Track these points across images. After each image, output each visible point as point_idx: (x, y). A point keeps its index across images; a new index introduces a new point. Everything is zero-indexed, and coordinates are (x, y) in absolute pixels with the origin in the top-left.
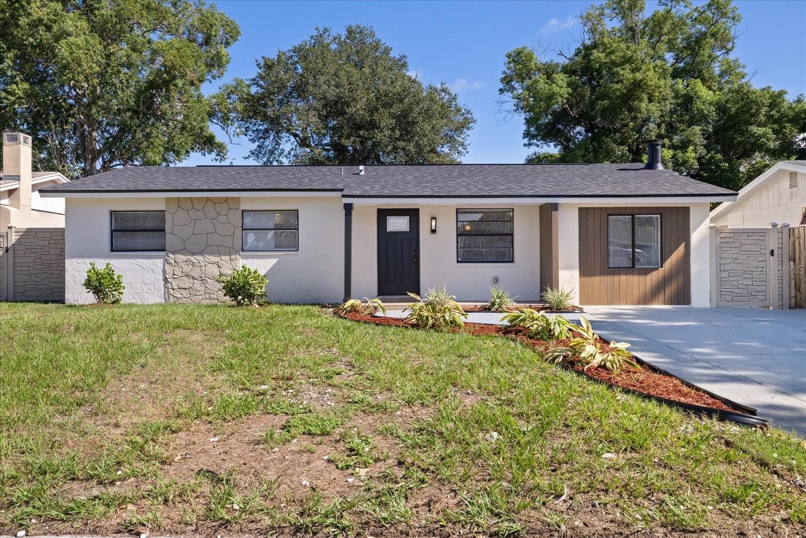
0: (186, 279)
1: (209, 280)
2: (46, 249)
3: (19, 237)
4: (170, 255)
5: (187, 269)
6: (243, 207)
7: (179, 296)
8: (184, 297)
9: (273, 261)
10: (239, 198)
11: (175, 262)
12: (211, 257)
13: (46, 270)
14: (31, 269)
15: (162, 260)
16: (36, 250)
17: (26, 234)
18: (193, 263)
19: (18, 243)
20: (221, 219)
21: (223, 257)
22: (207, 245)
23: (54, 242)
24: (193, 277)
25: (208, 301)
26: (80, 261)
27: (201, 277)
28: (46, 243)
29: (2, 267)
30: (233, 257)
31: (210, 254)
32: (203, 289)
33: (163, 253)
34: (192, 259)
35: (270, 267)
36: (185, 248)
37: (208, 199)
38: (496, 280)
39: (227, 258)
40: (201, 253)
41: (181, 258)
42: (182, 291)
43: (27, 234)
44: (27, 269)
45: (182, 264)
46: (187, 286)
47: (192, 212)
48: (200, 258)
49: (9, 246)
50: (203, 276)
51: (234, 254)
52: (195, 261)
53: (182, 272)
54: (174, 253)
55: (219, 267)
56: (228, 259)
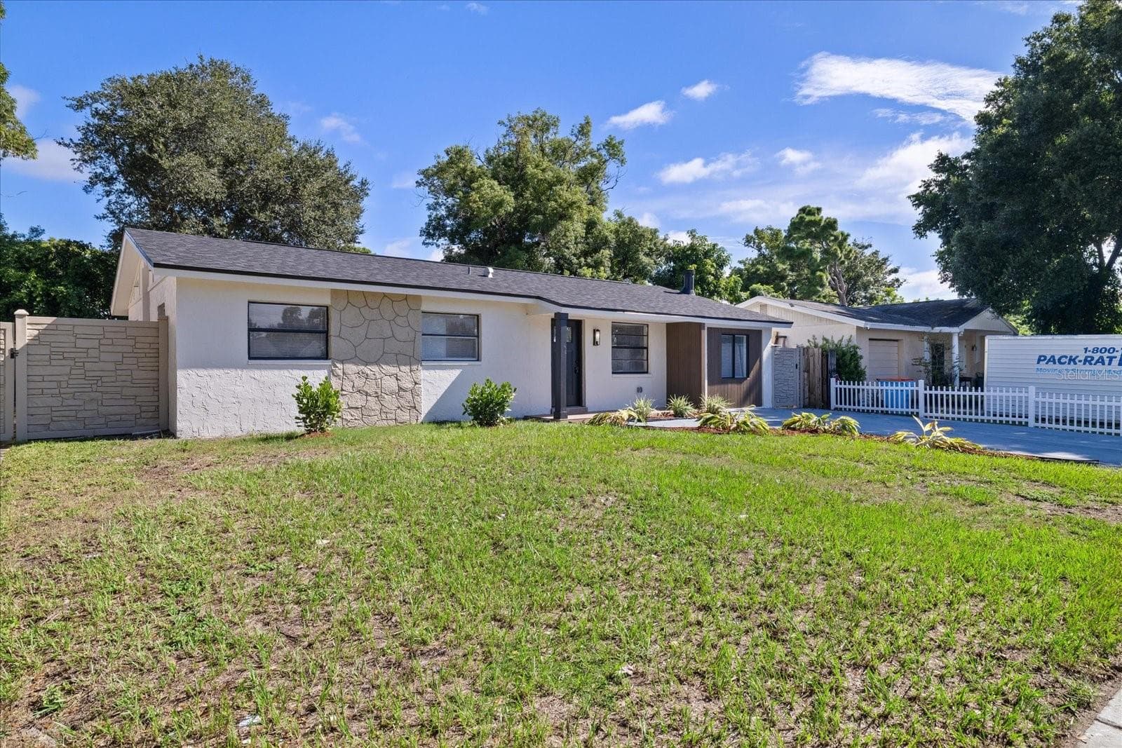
0: (358, 396)
1: (386, 396)
2: (93, 353)
3: (36, 332)
4: (338, 365)
5: (359, 383)
6: (425, 308)
7: (349, 418)
8: (356, 419)
9: (457, 373)
10: (420, 296)
11: (344, 373)
12: (388, 368)
13: (94, 386)
14: (64, 385)
15: (326, 371)
16: (72, 355)
17: (51, 327)
18: (367, 375)
19: (37, 342)
20: (399, 321)
21: (403, 368)
22: (384, 353)
23: (110, 342)
24: (367, 393)
25: (385, 422)
26: (202, 372)
27: (376, 393)
28: (96, 343)
29: (2, 382)
30: (414, 367)
31: (387, 364)
32: (378, 407)
33: (328, 363)
34: (366, 370)
35: (453, 379)
36: (356, 356)
37: (385, 295)
38: (640, 390)
39: (407, 369)
40: (377, 363)
41: (351, 368)
42: (352, 412)
43: (54, 327)
44: (54, 385)
45: (353, 377)
46: (359, 404)
47: (365, 311)
48: (375, 368)
49: (18, 348)
50: (379, 391)
51: (414, 364)
52: (369, 372)
53: (353, 386)
54: (342, 362)
55: (397, 379)
56: (409, 371)
